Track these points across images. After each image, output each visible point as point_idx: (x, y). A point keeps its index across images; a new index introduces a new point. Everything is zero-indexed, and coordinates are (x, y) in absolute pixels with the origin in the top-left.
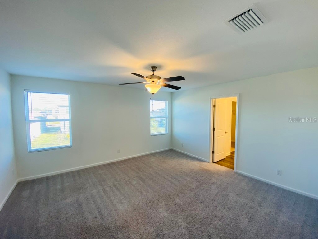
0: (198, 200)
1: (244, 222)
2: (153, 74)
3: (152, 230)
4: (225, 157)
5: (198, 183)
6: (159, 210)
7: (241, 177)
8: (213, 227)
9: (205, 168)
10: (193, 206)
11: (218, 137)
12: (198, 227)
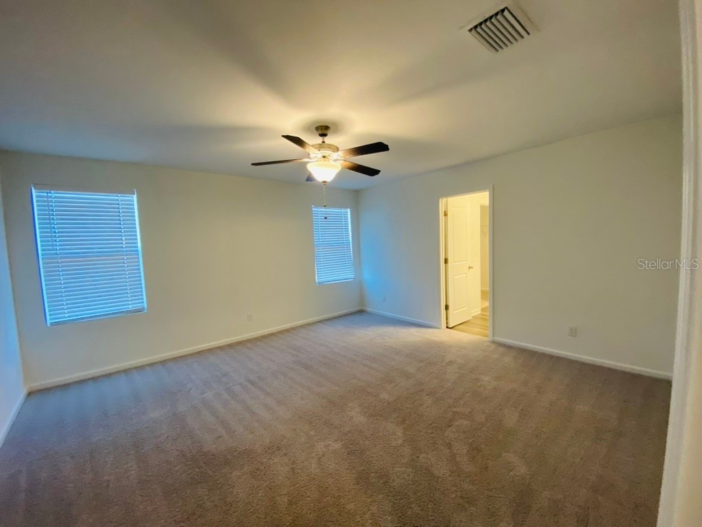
0: (422, 391)
1: (511, 419)
2: (323, 142)
3: (338, 446)
4: (470, 318)
5: (421, 364)
6: (349, 413)
7: (502, 349)
8: (454, 430)
9: (433, 338)
10: (415, 401)
11: (455, 277)
12: (426, 433)
